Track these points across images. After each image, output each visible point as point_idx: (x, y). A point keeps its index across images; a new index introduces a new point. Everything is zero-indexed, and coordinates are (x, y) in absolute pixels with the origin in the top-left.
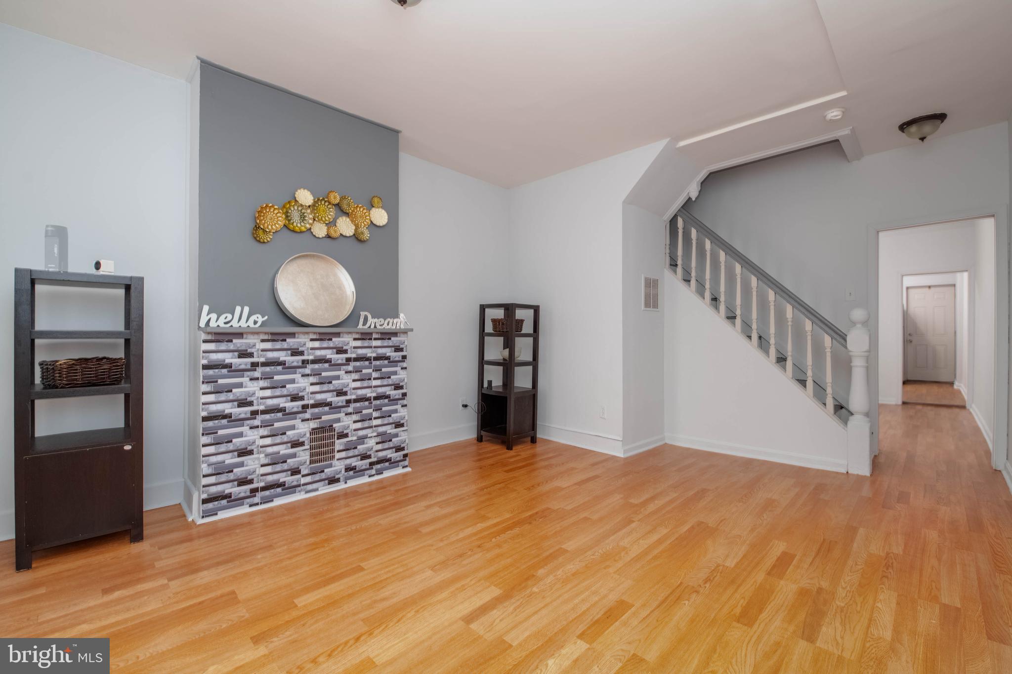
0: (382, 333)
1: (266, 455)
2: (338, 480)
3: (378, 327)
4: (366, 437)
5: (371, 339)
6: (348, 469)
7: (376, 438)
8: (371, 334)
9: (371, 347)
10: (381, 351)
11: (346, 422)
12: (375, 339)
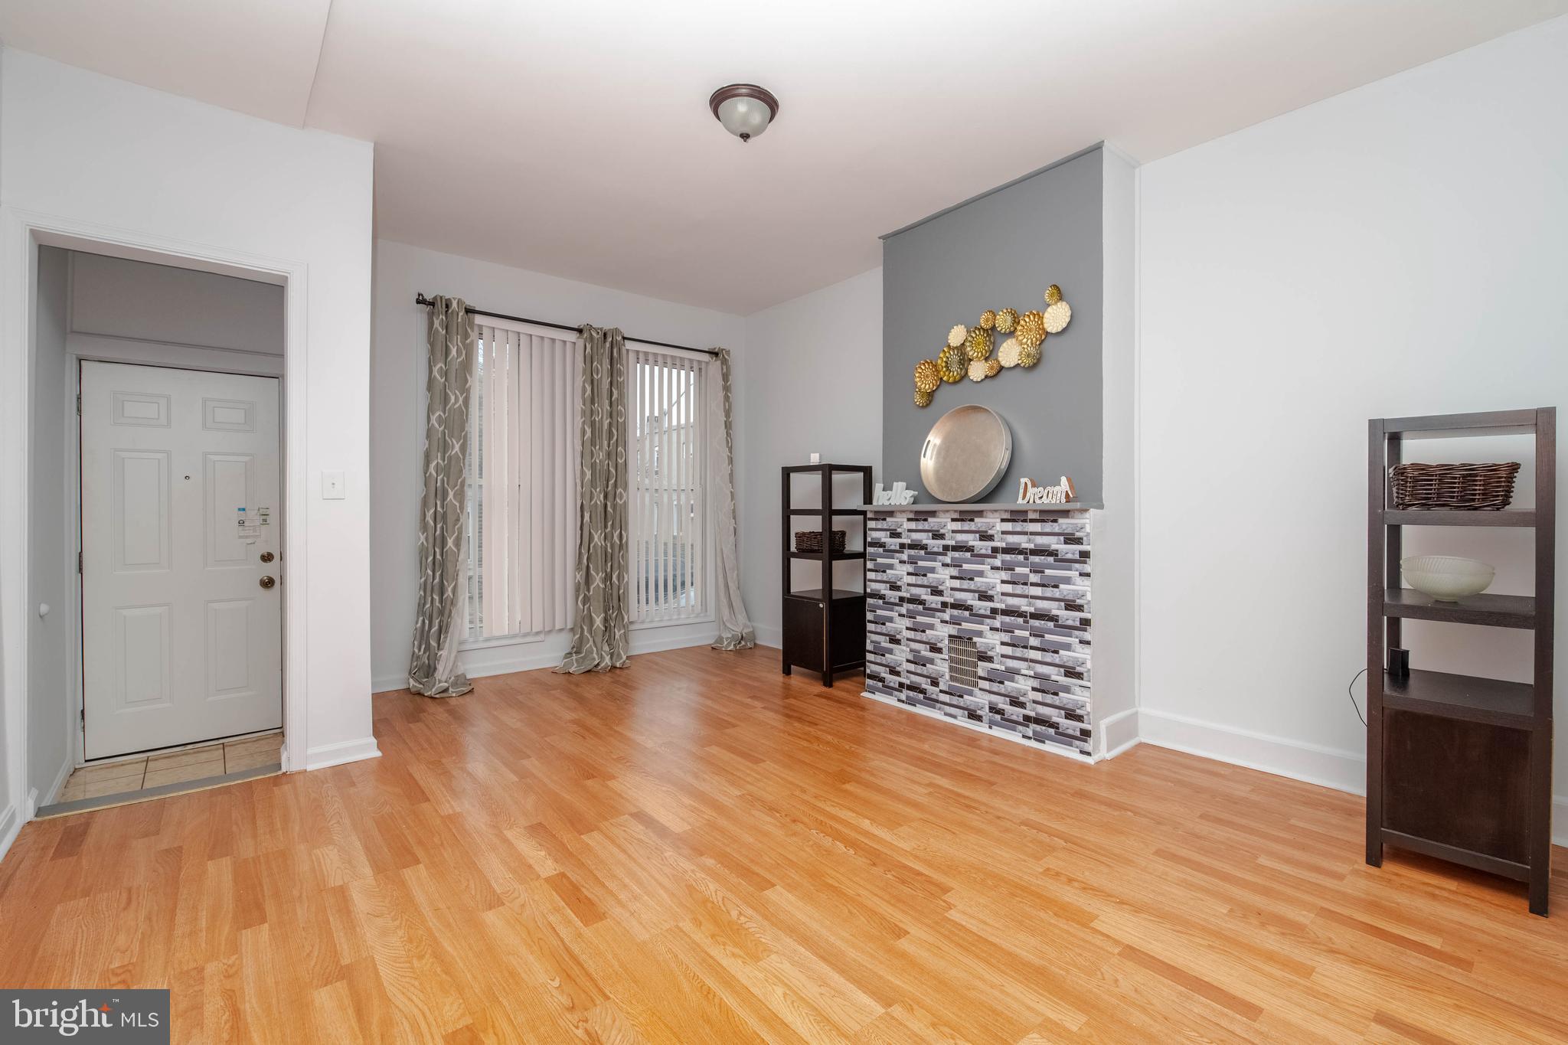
0: (1042, 512)
1: (911, 651)
2: (979, 718)
3: (1038, 501)
4: (1017, 672)
5: (1025, 521)
6: (993, 709)
7: (1032, 679)
8: (1026, 512)
9: (1025, 533)
10: (1042, 541)
11: (991, 640)
12: (1032, 521)
